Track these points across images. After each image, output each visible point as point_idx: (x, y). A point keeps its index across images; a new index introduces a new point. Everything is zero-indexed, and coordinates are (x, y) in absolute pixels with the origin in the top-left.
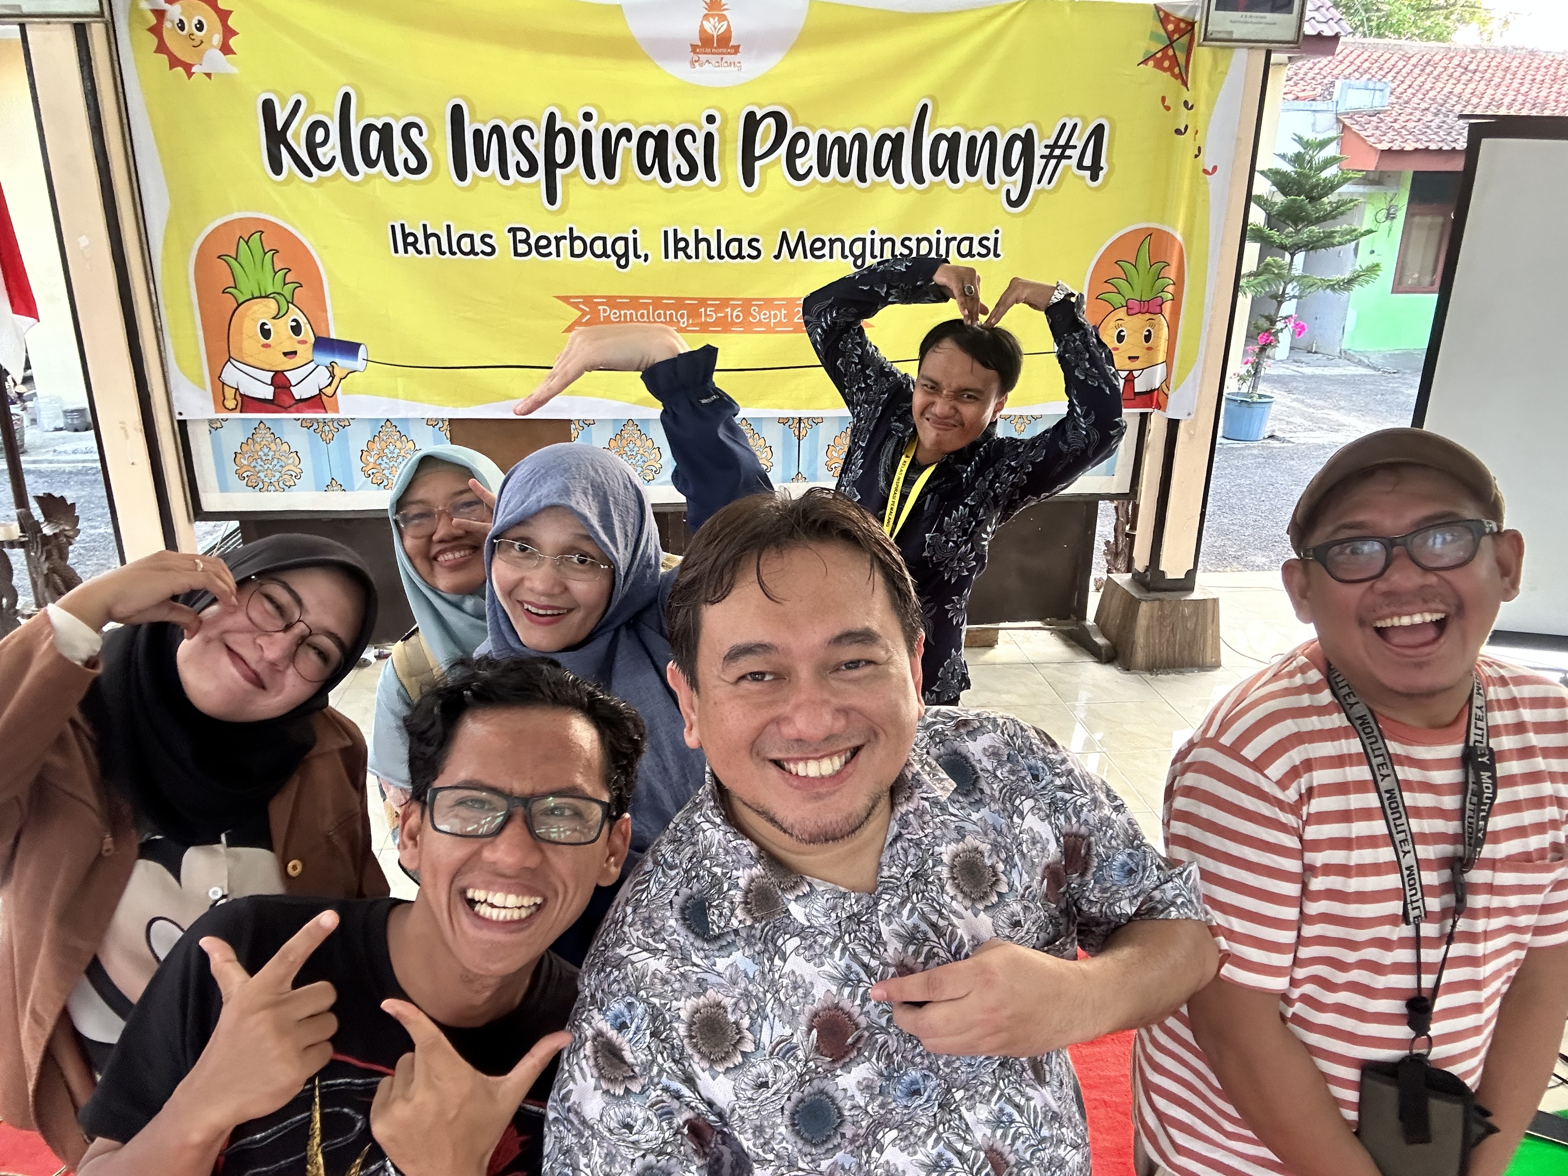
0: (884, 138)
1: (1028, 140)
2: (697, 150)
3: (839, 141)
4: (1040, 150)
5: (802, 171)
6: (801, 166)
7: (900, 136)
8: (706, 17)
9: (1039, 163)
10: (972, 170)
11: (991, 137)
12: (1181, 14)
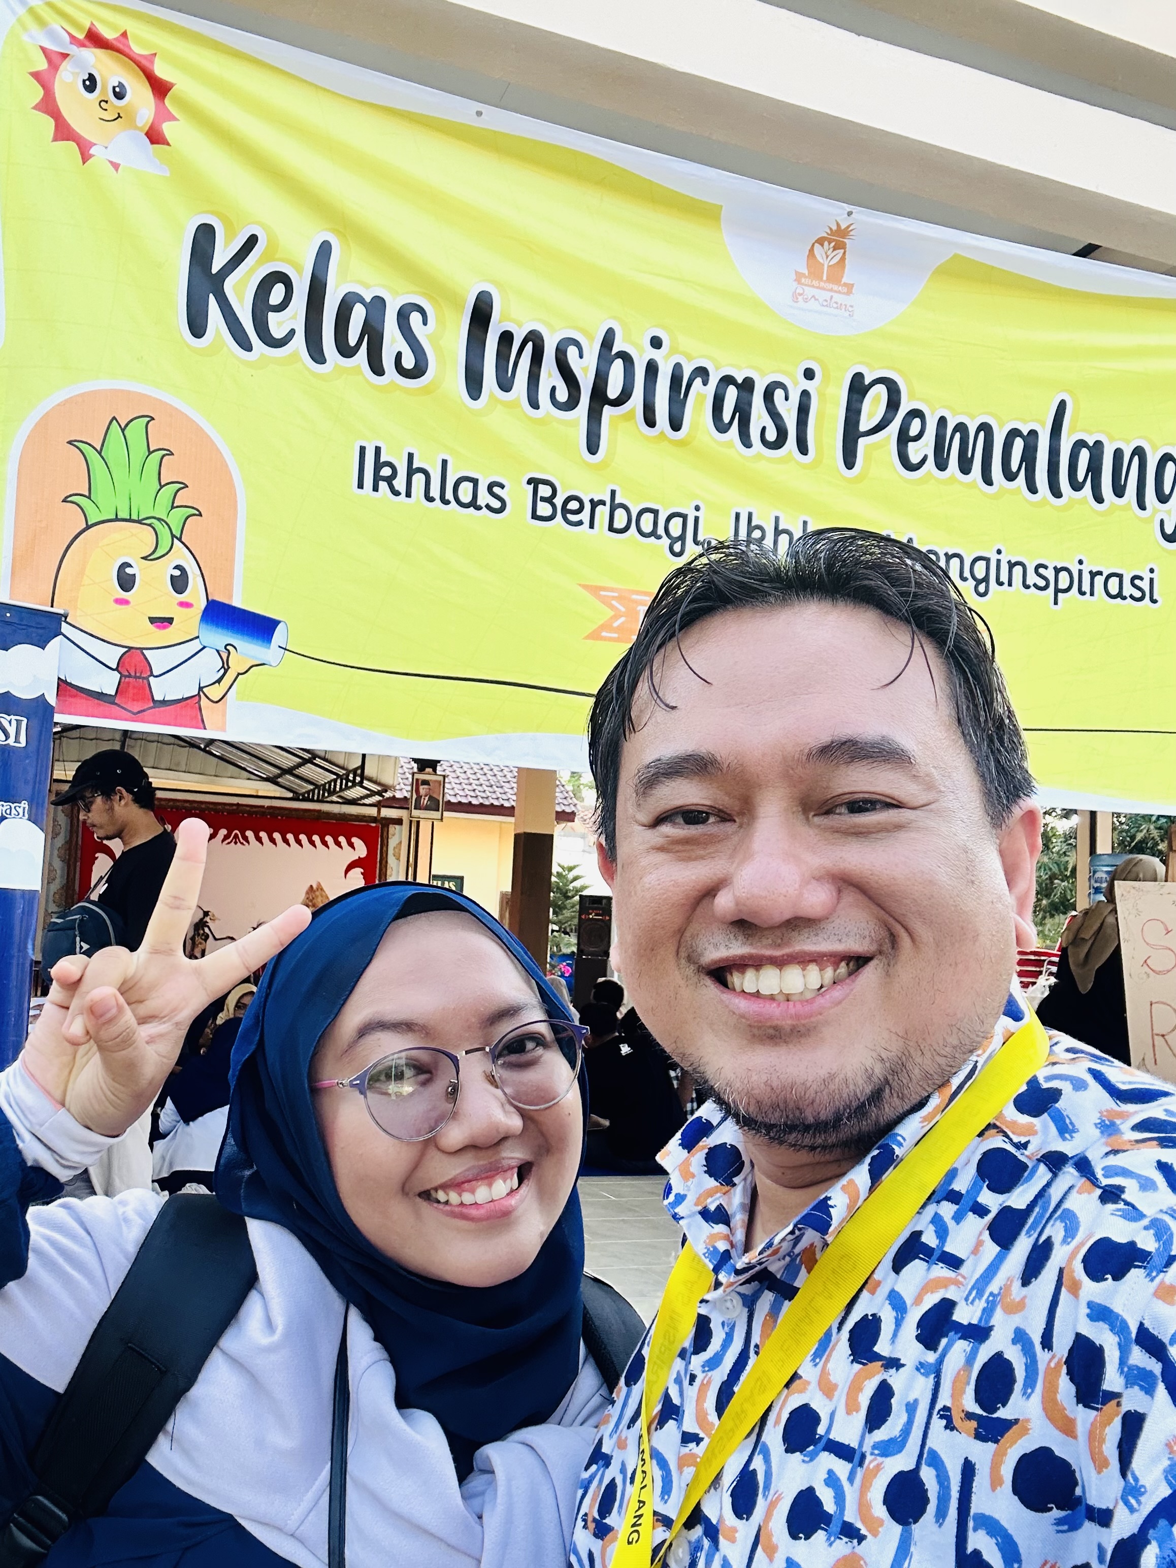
0: (1014, 433)
2: (789, 413)
3: (961, 428)
5: (915, 459)
6: (915, 452)
7: (1033, 433)
10: (1119, 491)
11: (1140, 453)
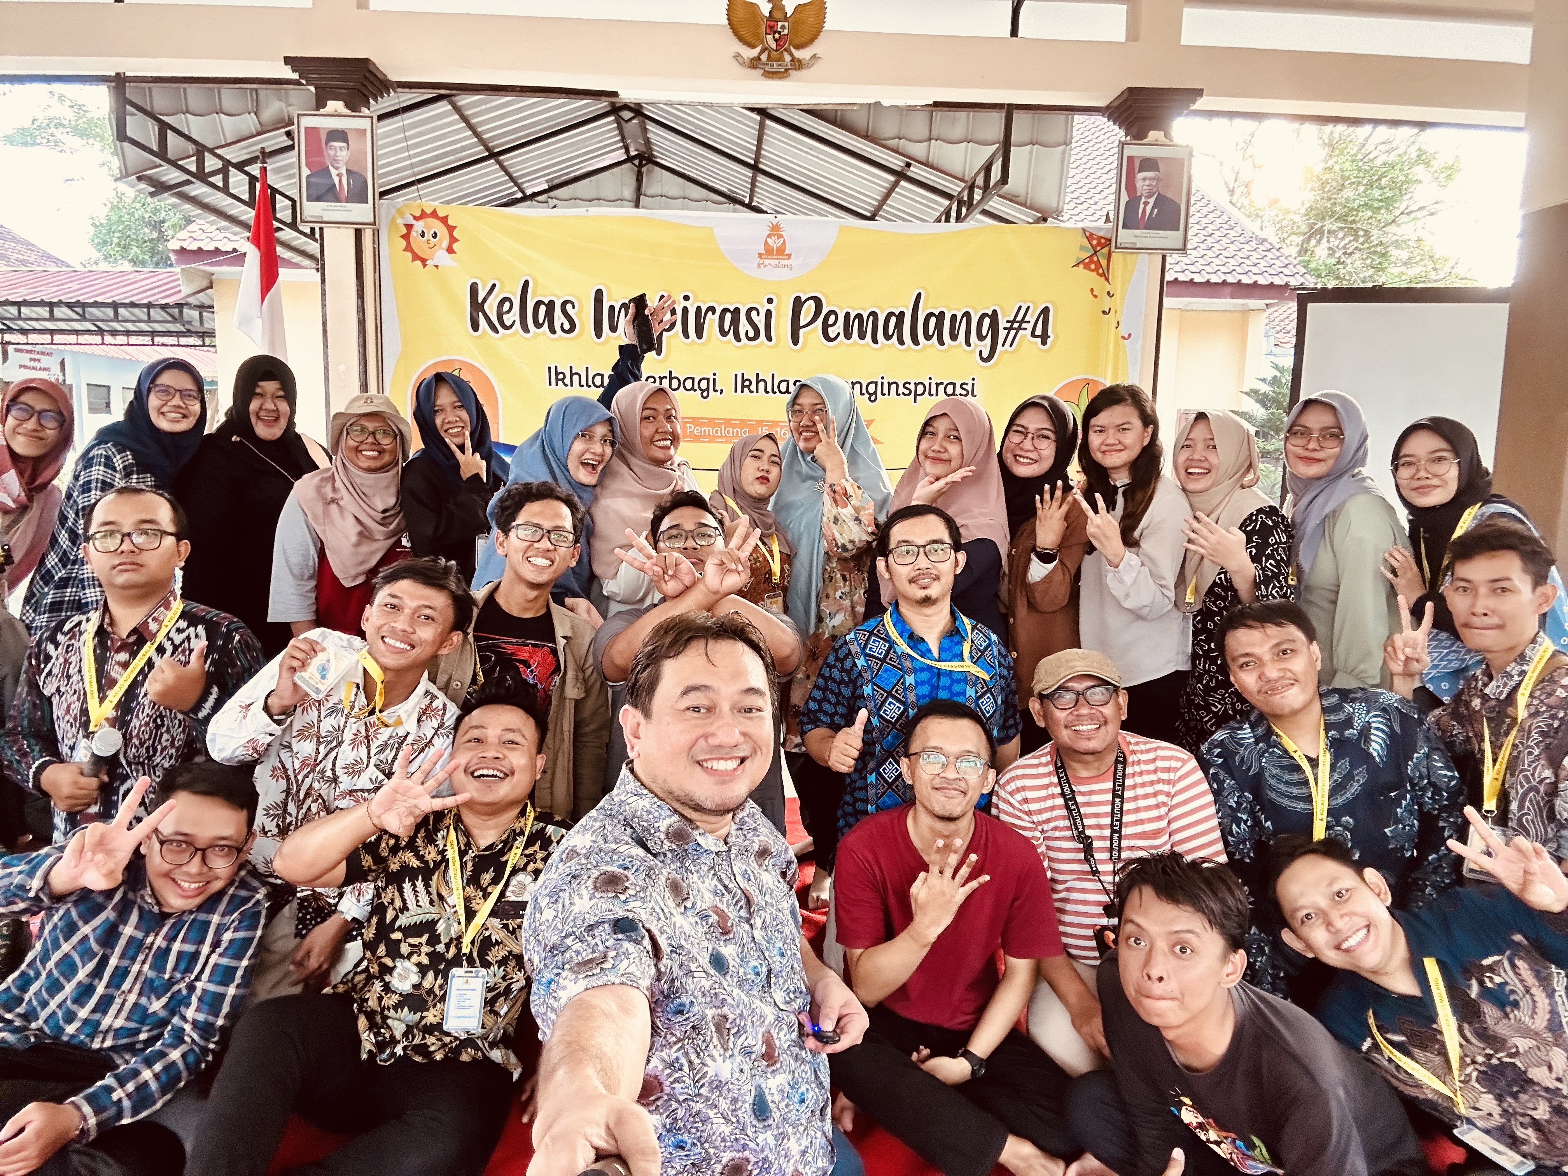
0: (891, 314)
1: (994, 316)
2: (760, 321)
3: (859, 316)
4: (1002, 324)
5: (832, 335)
6: (832, 332)
7: (902, 314)
8: (769, 236)
9: (1002, 334)
10: (954, 337)
11: (967, 315)
12: (1101, 234)
